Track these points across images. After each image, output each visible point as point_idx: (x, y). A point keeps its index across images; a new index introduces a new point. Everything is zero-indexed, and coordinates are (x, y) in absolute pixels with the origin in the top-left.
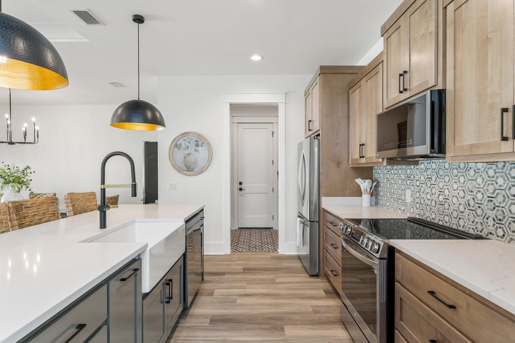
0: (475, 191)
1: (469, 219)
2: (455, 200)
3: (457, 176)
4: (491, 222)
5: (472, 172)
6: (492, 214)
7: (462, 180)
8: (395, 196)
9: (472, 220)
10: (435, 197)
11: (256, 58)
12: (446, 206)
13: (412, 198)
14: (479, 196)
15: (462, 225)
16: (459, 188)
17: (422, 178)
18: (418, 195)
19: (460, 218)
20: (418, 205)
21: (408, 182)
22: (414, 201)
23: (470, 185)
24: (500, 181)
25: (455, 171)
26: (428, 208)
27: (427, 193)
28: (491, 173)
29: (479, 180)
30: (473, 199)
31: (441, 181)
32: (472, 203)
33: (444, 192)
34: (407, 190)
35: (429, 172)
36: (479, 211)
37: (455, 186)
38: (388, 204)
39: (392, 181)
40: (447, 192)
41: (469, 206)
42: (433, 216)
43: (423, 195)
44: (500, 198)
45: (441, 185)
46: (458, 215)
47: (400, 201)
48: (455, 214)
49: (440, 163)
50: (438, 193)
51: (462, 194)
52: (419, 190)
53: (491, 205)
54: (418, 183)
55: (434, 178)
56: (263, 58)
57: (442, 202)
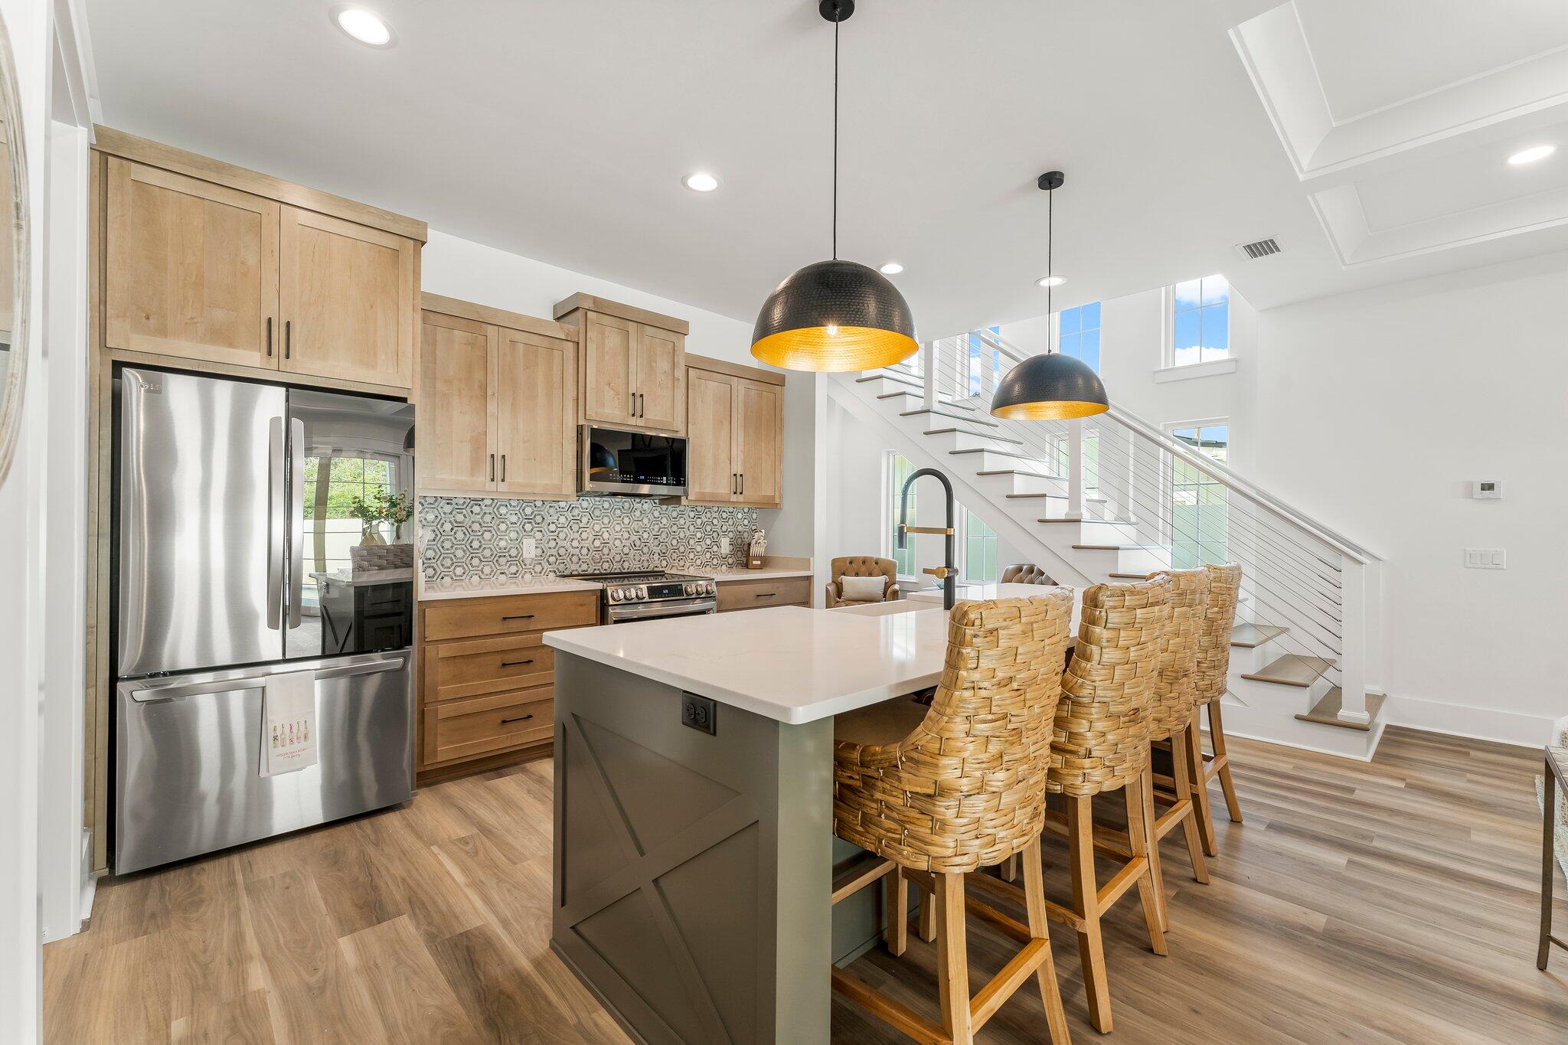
0: (642, 530)
1: (634, 559)
2: (617, 543)
3: (620, 517)
4: (656, 557)
5: (638, 513)
6: (657, 550)
7: (626, 521)
8: (487, 553)
9: (637, 559)
10: (586, 544)
12: (606, 551)
13: (539, 551)
14: (646, 535)
15: (626, 568)
16: (623, 530)
17: (562, 520)
18: (552, 544)
19: (624, 561)
20: (552, 559)
21: (528, 527)
22: (544, 555)
23: (635, 526)
24: (664, 521)
25: (618, 512)
26: (575, 559)
27: (573, 540)
28: (656, 514)
29: (646, 521)
30: (640, 539)
31: (597, 524)
32: (638, 543)
33: (601, 535)
34: (524, 541)
35: (576, 512)
36: (645, 550)
37: (618, 528)
38: (459, 571)
39: (476, 527)
40: (606, 535)
41: (635, 546)
42: (584, 567)
43: (567, 545)
44: (664, 535)
45: (597, 528)
46: (622, 558)
47: (502, 561)
48: (618, 558)
49: (595, 501)
50: (591, 538)
51: (626, 535)
52: (556, 537)
53: (656, 542)
54: (552, 527)
55: (585, 520)
57: (599, 547)
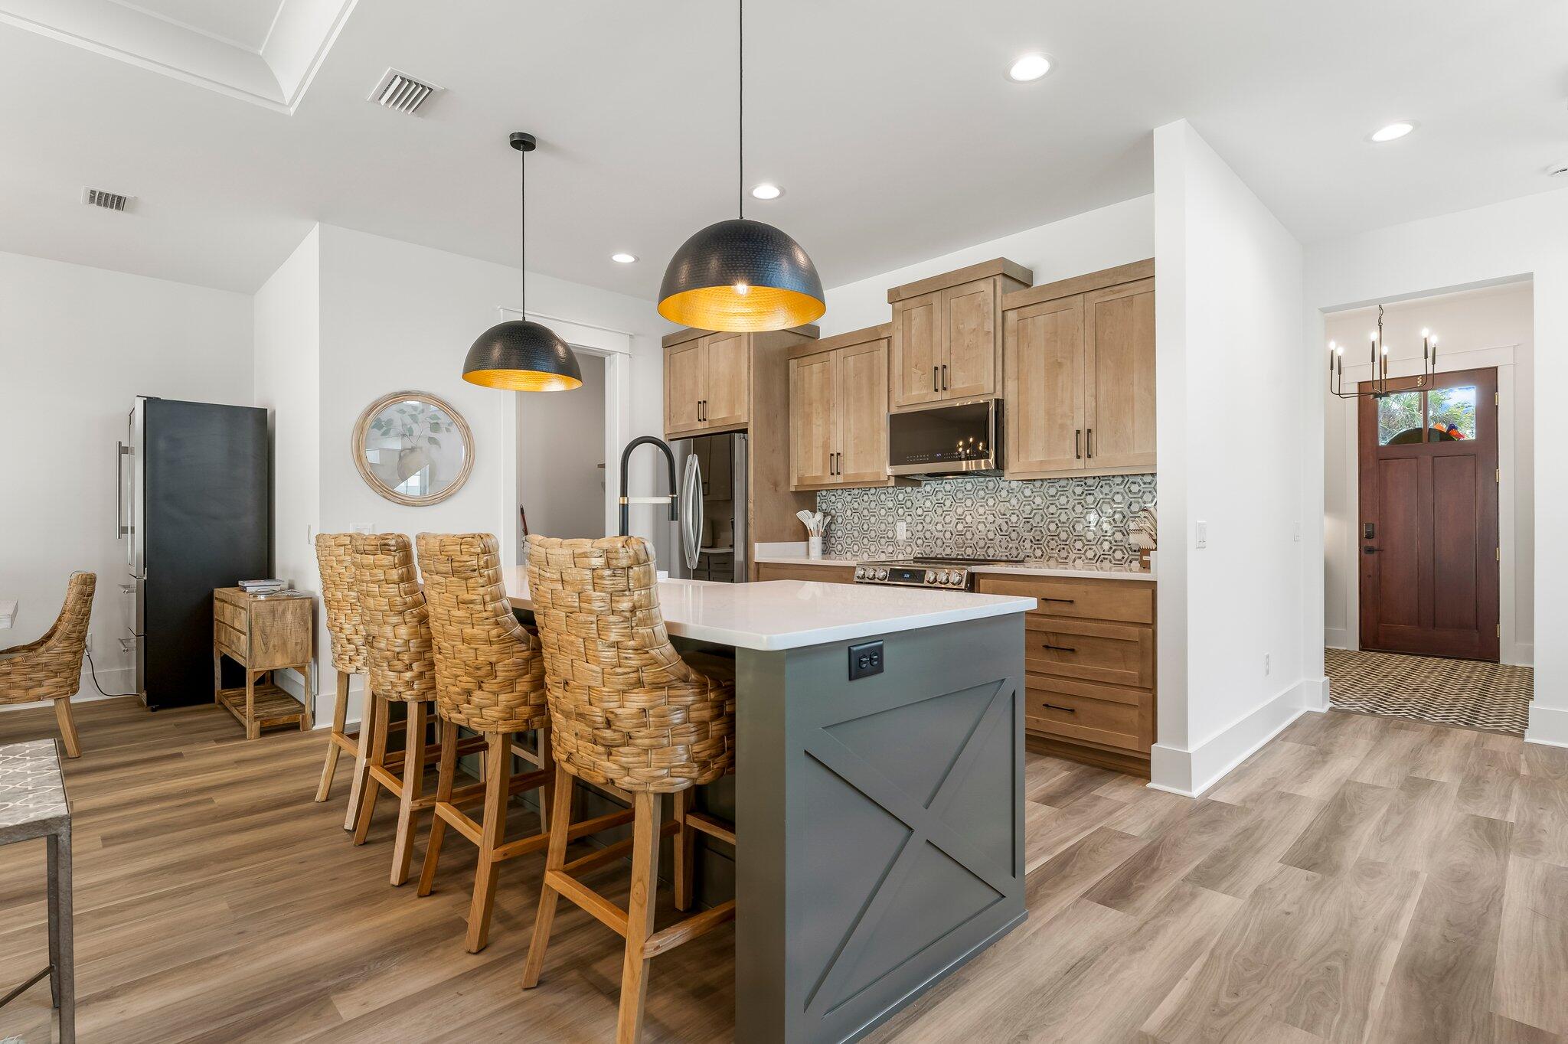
0: (1009, 514)
1: (1000, 546)
2: (981, 527)
3: (984, 498)
4: (1028, 544)
5: (1004, 493)
6: (1029, 536)
7: (991, 502)
8: (873, 534)
9: (1004, 546)
10: (950, 527)
11: (624, 258)
12: (969, 535)
13: (909, 533)
14: (1014, 518)
15: (991, 555)
16: (987, 512)
17: (928, 504)
18: (920, 527)
19: (989, 547)
20: (920, 542)
21: (901, 511)
22: (913, 538)
23: (1001, 507)
24: (1038, 500)
25: (981, 493)
26: (939, 542)
27: (937, 523)
28: (1028, 492)
29: (1014, 501)
30: (1007, 522)
31: (960, 506)
32: (1005, 527)
33: (964, 519)
34: (898, 524)
35: (940, 495)
36: (1014, 535)
37: (981, 510)
38: (856, 548)
39: (865, 512)
40: (969, 519)
41: (1001, 531)
42: (948, 551)
43: (931, 527)
44: (1038, 518)
45: (960, 511)
46: (986, 544)
47: (883, 541)
48: (982, 543)
49: (958, 483)
50: (954, 521)
51: (991, 518)
52: (922, 521)
53: (1028, 526)
54: (920, 511)
55: (948, 503)
56: (637, 259)
57: (962, 531)
